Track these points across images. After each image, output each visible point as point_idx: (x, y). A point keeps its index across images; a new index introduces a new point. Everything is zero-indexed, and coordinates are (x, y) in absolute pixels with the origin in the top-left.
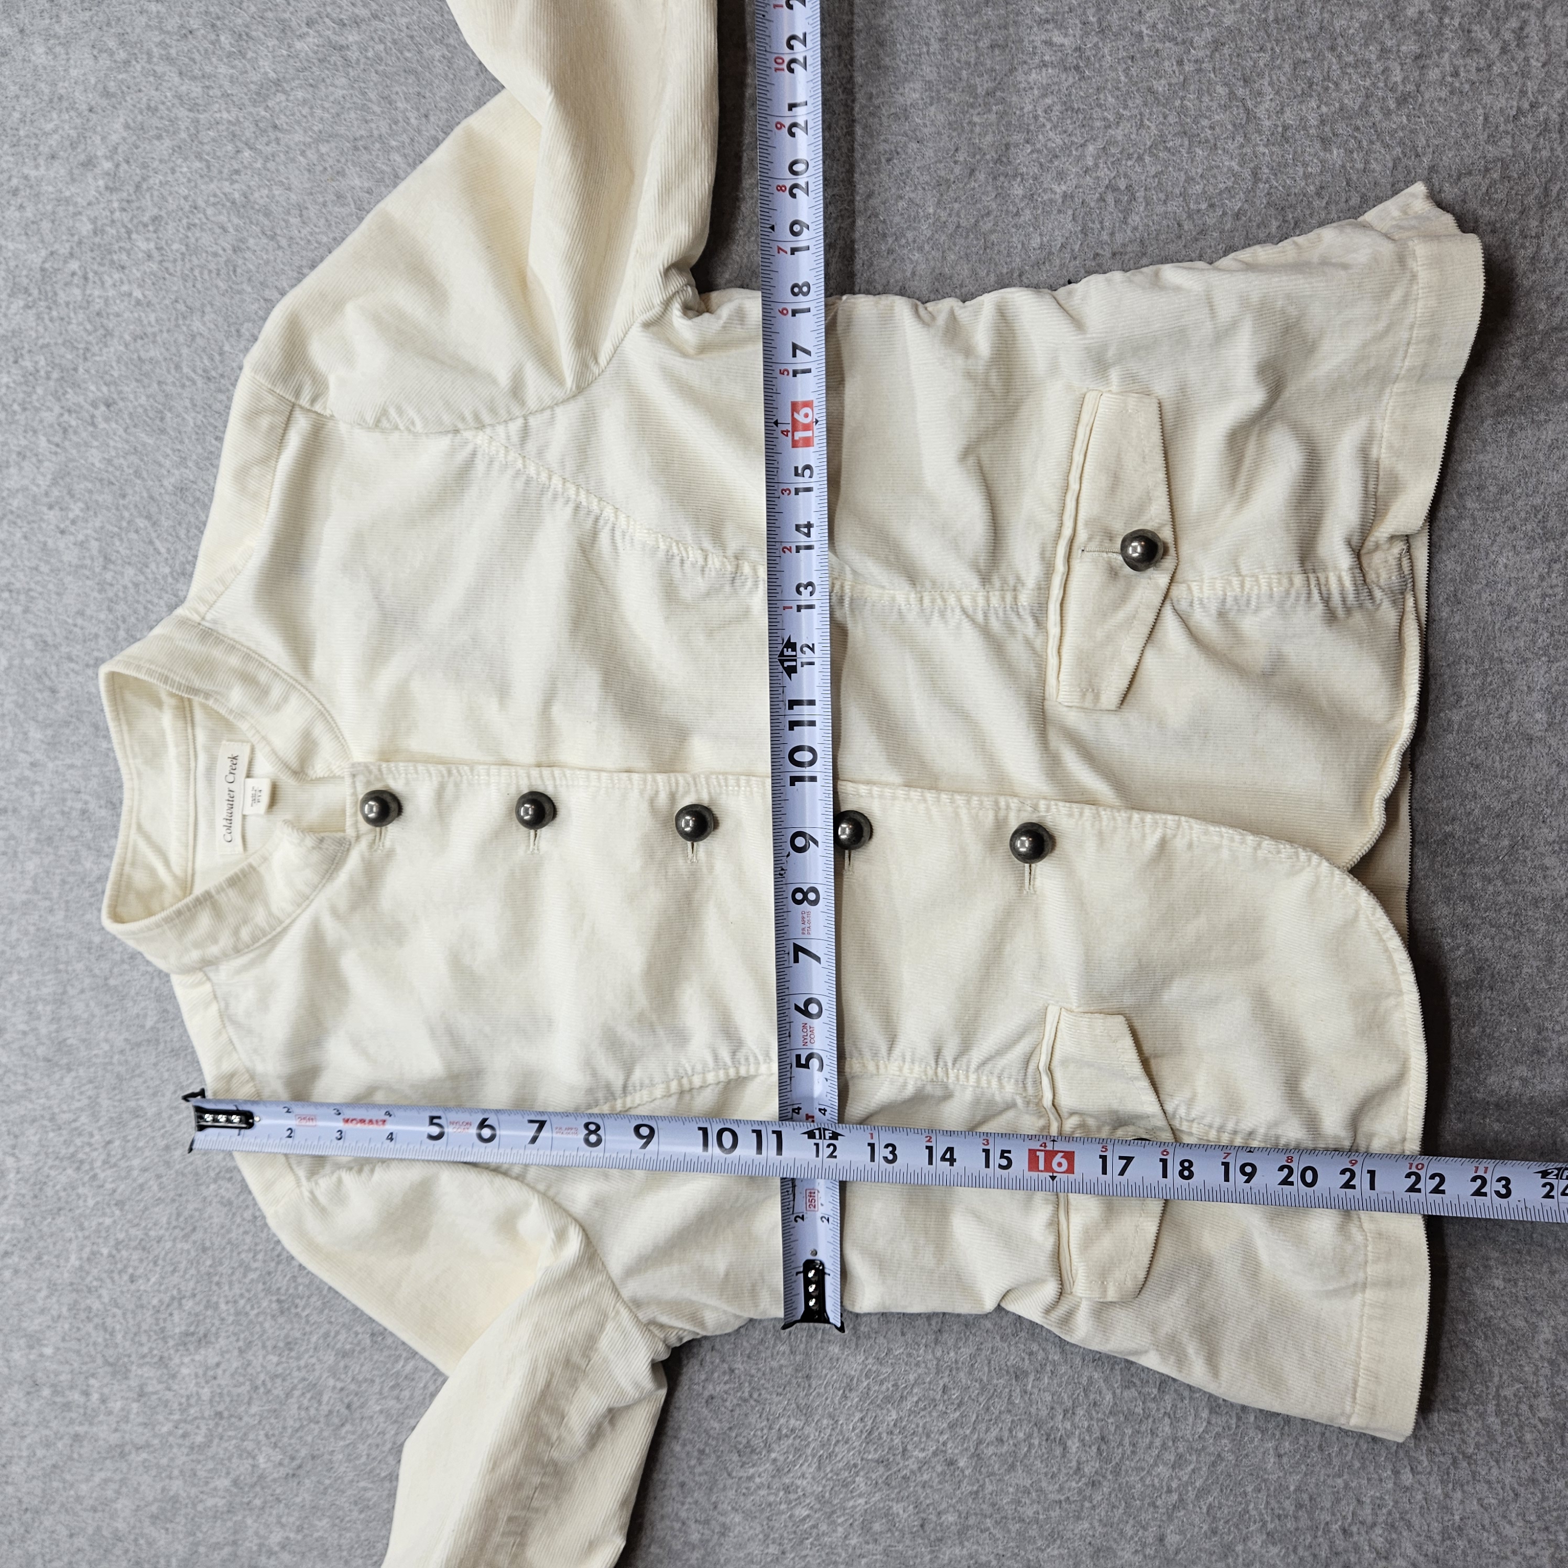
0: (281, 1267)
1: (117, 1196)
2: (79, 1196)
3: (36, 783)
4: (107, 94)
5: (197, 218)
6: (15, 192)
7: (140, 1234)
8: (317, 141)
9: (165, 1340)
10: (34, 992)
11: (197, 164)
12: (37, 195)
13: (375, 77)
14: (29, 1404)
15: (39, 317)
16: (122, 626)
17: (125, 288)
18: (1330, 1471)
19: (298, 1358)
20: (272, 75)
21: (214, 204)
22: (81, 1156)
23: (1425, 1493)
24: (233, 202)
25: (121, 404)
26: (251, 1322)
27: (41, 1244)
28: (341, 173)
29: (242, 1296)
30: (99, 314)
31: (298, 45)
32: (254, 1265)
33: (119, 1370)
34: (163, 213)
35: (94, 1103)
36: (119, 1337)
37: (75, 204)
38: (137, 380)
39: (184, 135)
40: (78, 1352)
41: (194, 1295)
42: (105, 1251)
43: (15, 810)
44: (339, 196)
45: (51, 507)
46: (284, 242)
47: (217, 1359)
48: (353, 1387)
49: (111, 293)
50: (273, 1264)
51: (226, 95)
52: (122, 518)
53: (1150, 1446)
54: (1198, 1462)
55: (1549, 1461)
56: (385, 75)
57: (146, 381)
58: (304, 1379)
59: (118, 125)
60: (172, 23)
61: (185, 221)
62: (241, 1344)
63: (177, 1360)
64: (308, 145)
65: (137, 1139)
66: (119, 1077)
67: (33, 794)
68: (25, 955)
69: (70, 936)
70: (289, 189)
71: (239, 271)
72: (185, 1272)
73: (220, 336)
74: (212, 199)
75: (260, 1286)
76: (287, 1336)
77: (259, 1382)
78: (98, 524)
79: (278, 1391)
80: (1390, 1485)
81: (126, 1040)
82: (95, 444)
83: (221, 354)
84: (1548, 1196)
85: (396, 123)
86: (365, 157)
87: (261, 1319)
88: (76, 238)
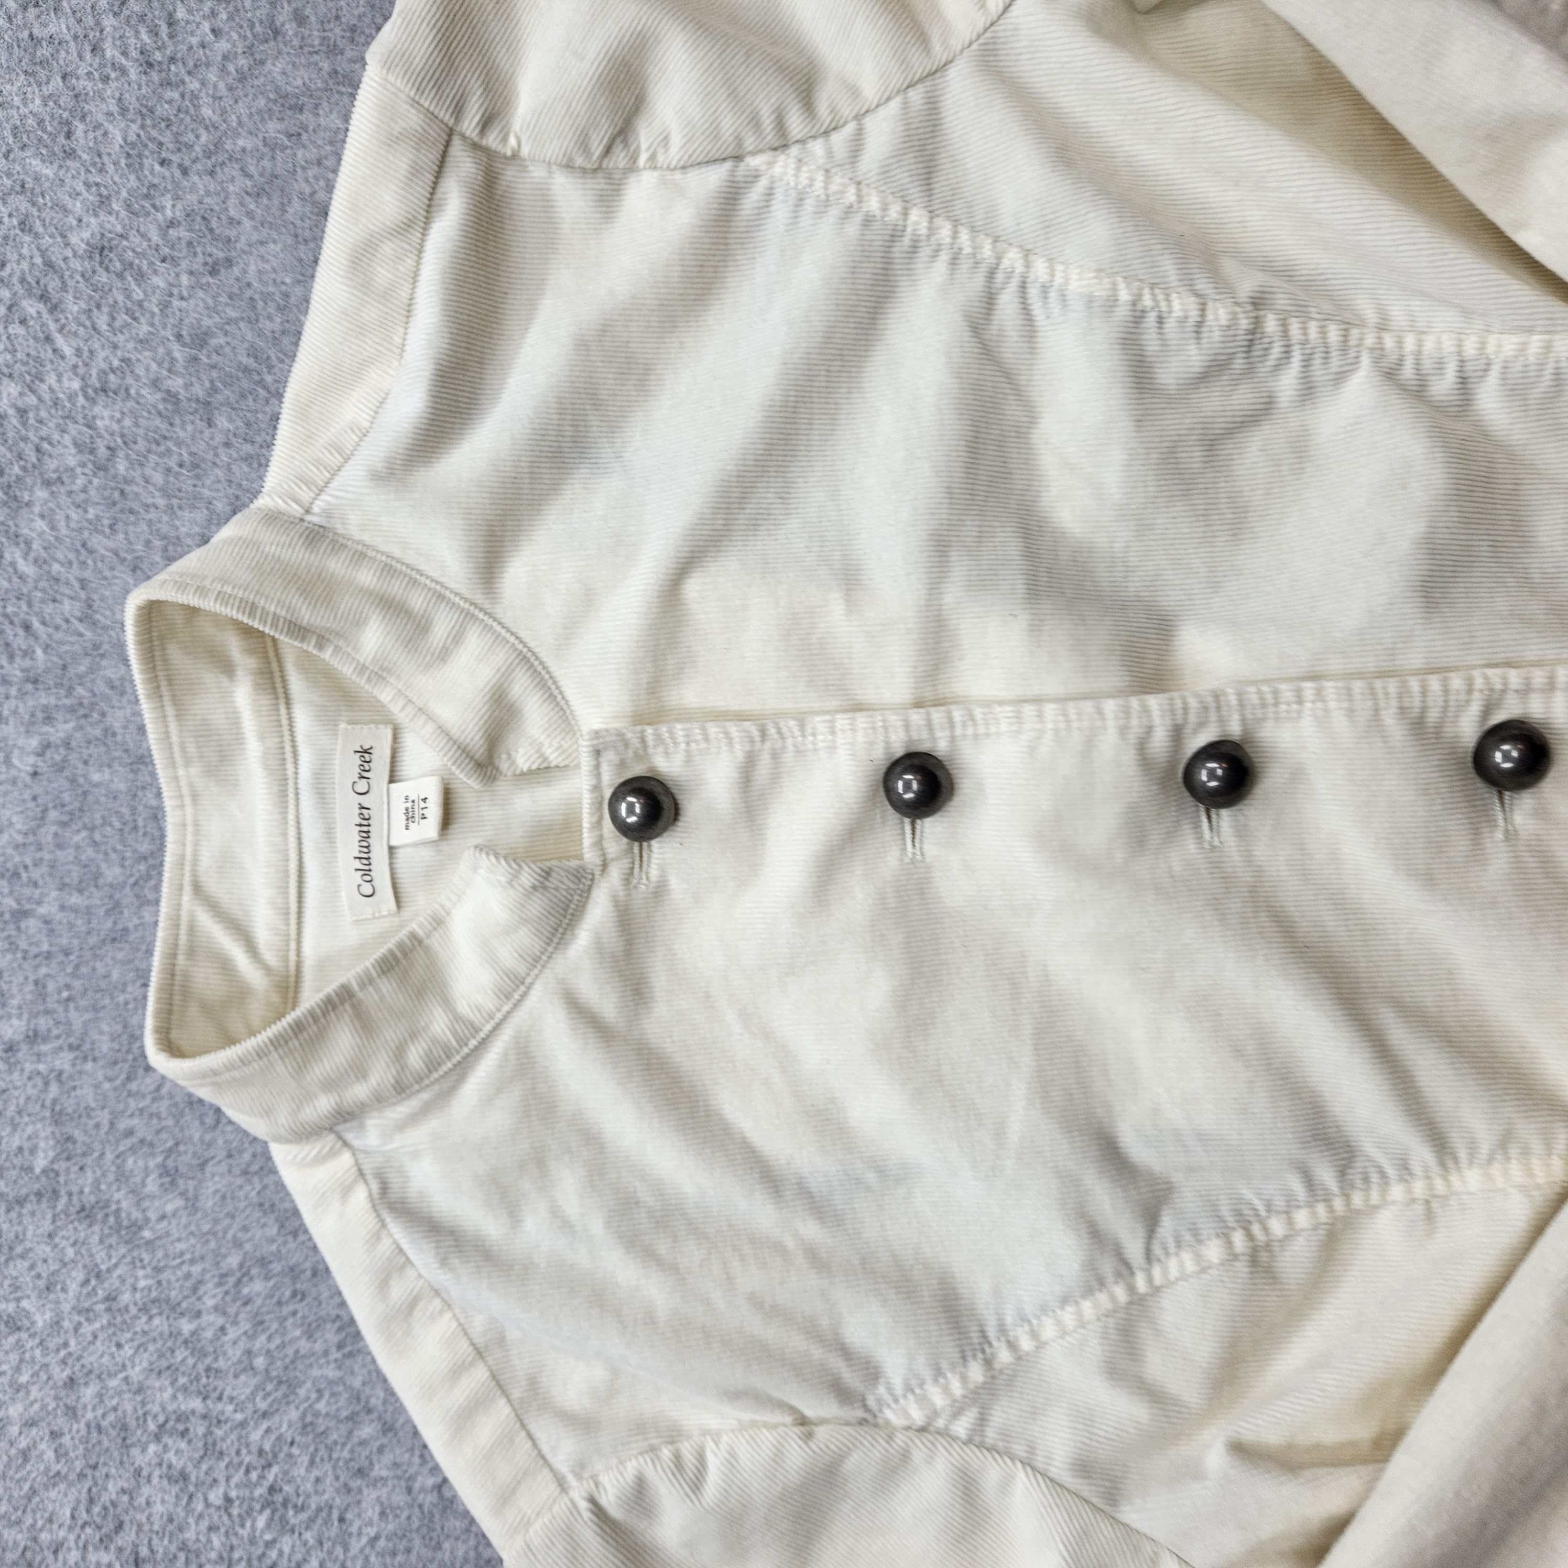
57: (42, 74)
65: (18, 1369)
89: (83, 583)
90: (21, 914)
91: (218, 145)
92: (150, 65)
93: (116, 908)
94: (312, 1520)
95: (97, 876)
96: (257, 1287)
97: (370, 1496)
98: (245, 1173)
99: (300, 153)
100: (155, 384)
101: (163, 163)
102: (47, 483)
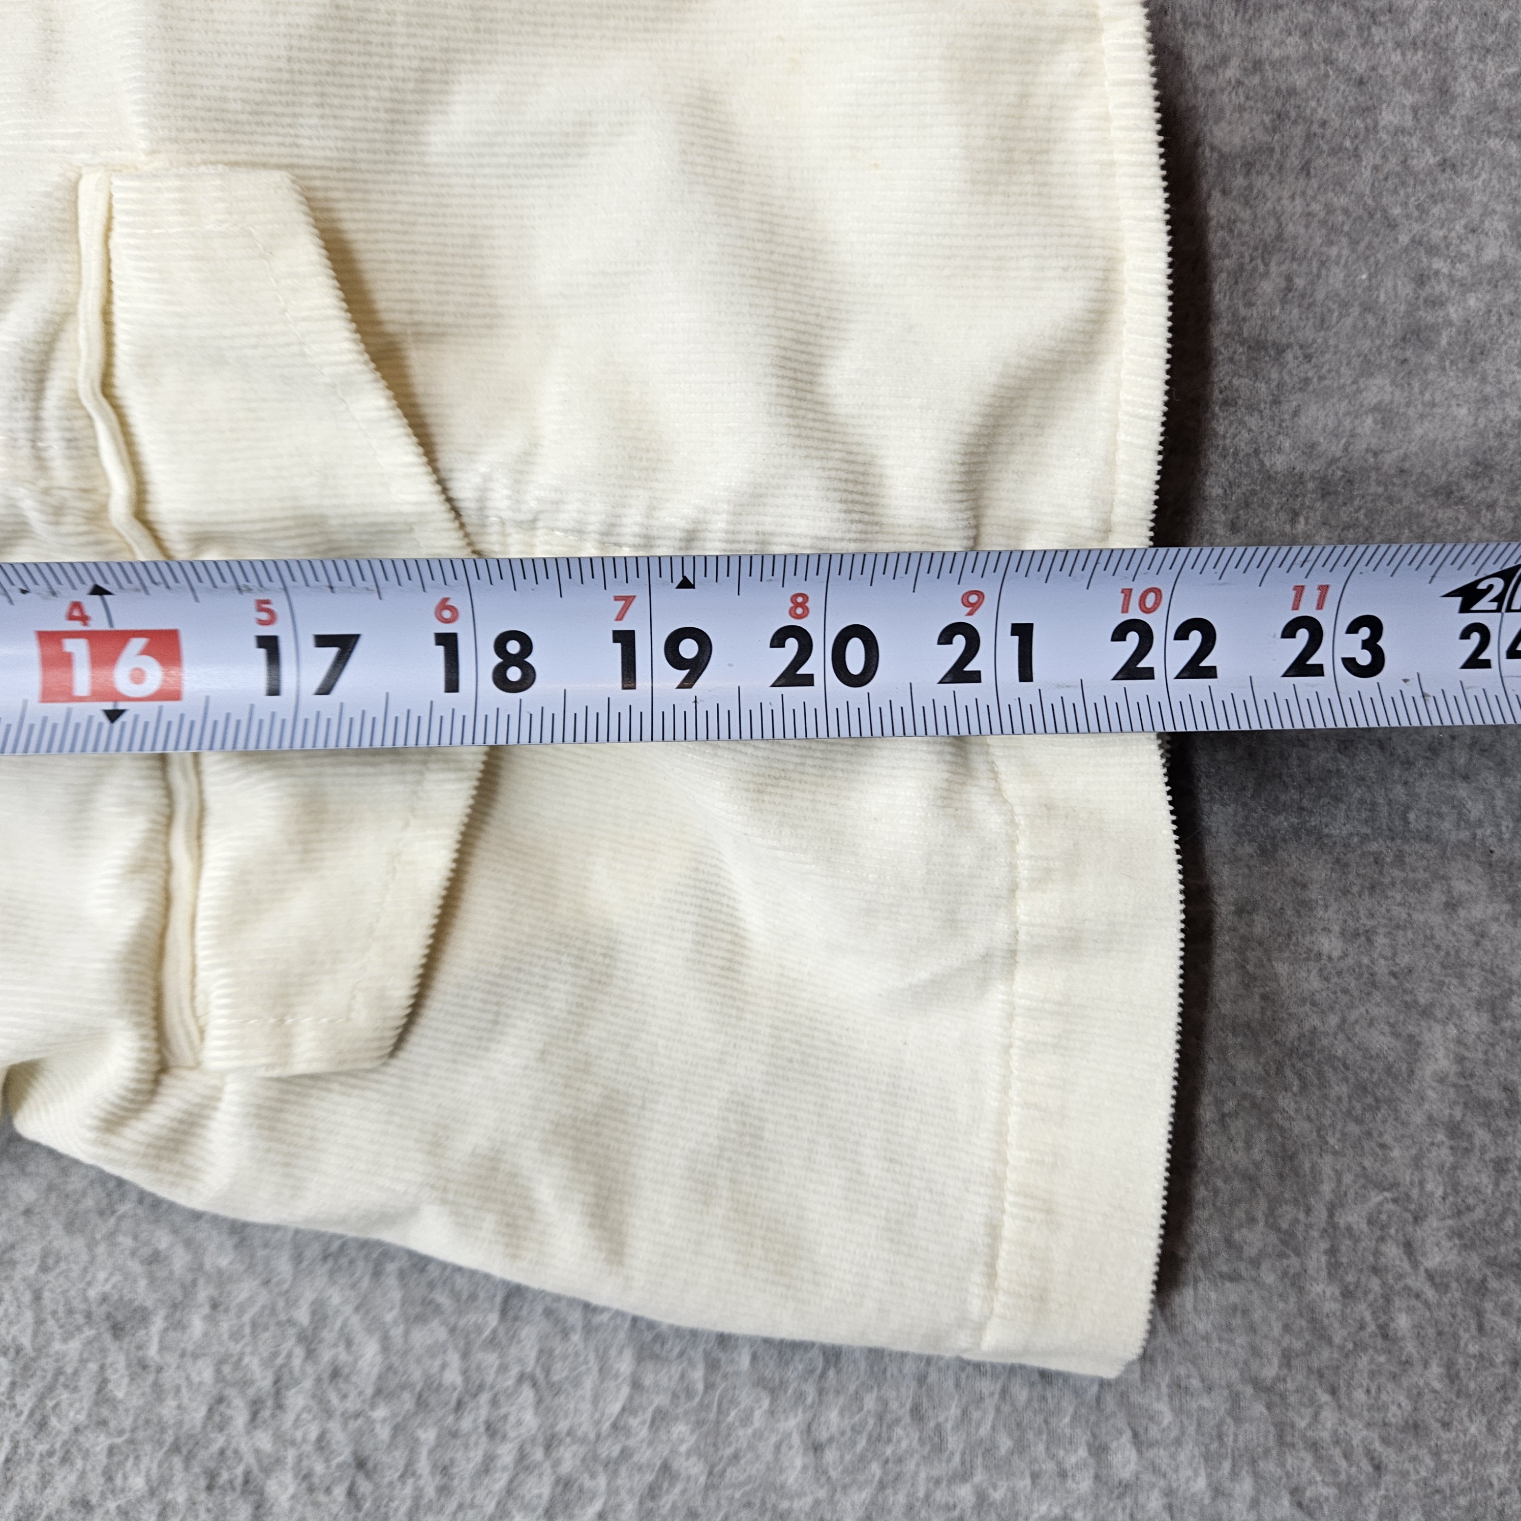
18: (940, 1469)
23: (1169, 1493)
53: (487, 1467)
54: (612, 1491)
55: (1452, 1375)
80: (1084, 1484)
84: (1475, 662)
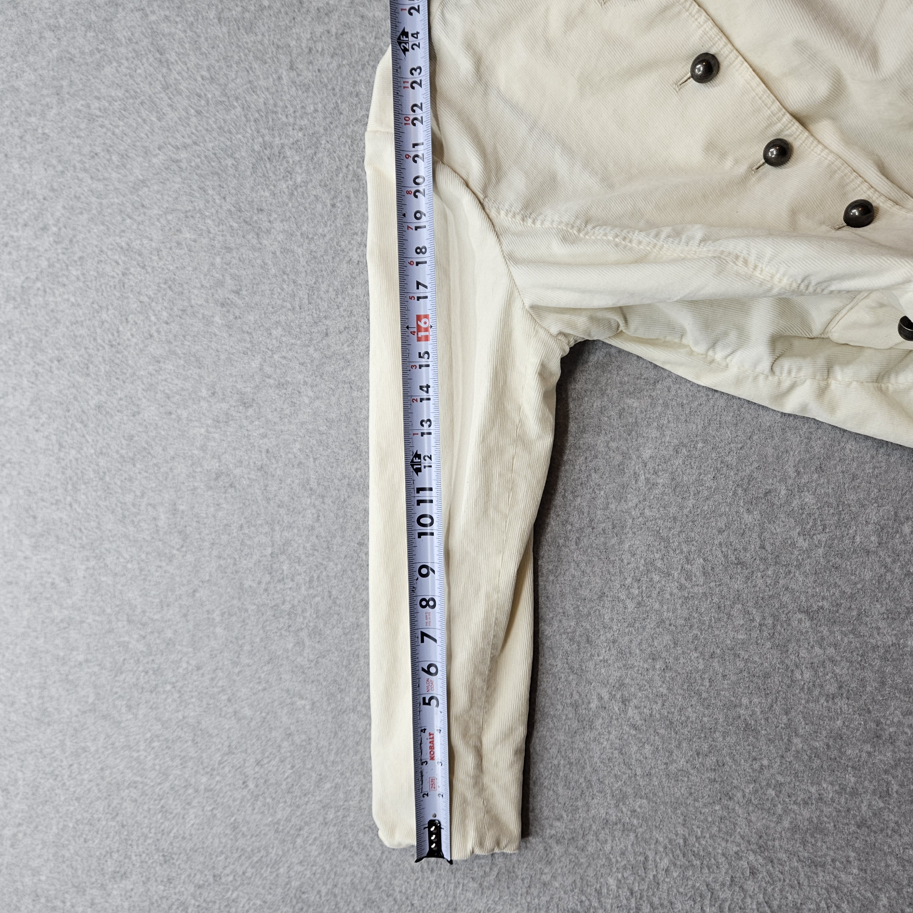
0: (164, 837)
1: (76, 795)
2: (56, 795)
3: (27, 568)
4: (53, 190)
5: (103, 257)
6: (6, 245)
7: (89, 816)
8: (165, 213)
9: (103, 875)
10: (29, 682)
11: (102, 227)
12: (18, 246)
13: (196, 177)
14: (34, 906)
15: (21, 313)
16: (70, 482)
17: (66, 296)
19: (175, 888)
20: (141, 177)
21: (111, 249)
22: (56, 772)
24: (122, 248)
25: (66, 360)
26: (149, 867)
27: (37, 820)
28: (179, 231)
29: (144, 852)
30: (52, 311)
31: (154, 160)
32: (150, 835)
33: (80, 890)
34: (85, 255)
35: (62, 743)
36: (80, 872)
37: (38, 251)
38: (74, 347)
39: (94, 212)
40: (59, 880)
41: (118, 851)
42: (71, 825)
43: (17, 583)
44: (179, 243)
45: (30, 417)
46: (149, 270)
47: (131, 887)
48: (204, 905)
49: (59, 299)
50: (160, 835)
51: (116, 189)
52: (68, 423)
56: (200, 176)
57: (78, 348)
58: (178, 900)
59: (59, 207)
60: (86, 150)
61: (96, 259)
62: (144, 879)
63: (110, 886)
64: (161, 216)
65: (86, 763)
66: (75, 730)
67: (26, 574)
68: (24, 662)
69: (47, 652)
70: (151, 240)
71: (126, 286)
72: (113, 838)
73: (117, 322)
74: (110, 247)
75: (153, 847)
76: (168, 875)
77: (154, 900)
78: (55, 426)
79: (165, 906)
81: (79, 710)
82: (53, 382)
83: (118, 332)
85: (208, 202)
86: (192, 221)
87: (154, 865)
88: (39, 270)
89: (97, 517)
90: (82, 622)
91: (134, 374)
92: (112, 346)
93: (110, 622)
94: (174, 818)
95: (104, 611)
96: (156, 744)
97: (192, 811)
98: (151, 708)
99: (160, 377)
100: (117, 452)
101: (117, 379)
102: (85, 483)
